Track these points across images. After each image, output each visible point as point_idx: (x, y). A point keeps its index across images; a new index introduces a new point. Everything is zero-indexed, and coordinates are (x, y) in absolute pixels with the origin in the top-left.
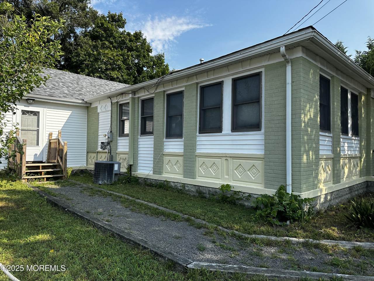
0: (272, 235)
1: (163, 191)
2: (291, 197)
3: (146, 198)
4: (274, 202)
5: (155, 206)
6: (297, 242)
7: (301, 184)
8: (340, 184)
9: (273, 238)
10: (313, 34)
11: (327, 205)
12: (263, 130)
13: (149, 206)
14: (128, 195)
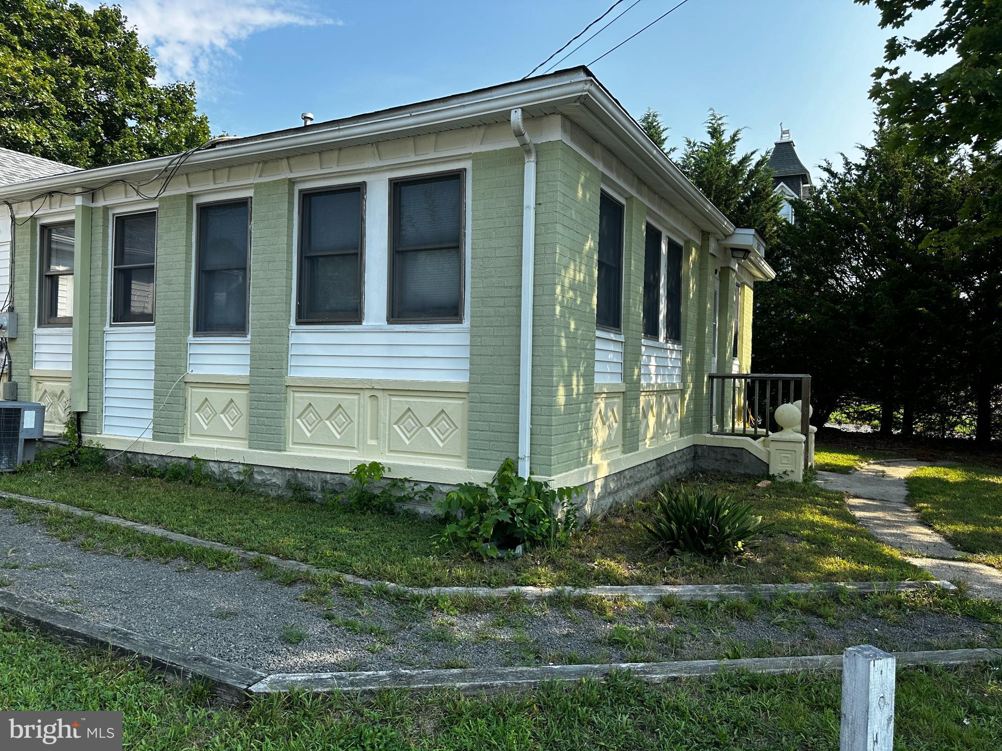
0: (479, 585)
1: (184, 489)
2: (529, 487)
3: (129, 511)
4: (488, 501)
5: (159, 532)
6: (536, 596)
7: (551, 455)
8: (637, 454)
9: (482, 592)
10: (587, 87)
11: (609, 501)
12: (467, 323)
13: (138, 534)
14: (69, 503)
